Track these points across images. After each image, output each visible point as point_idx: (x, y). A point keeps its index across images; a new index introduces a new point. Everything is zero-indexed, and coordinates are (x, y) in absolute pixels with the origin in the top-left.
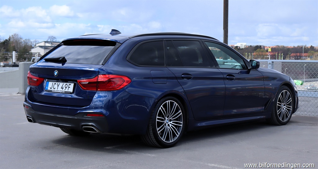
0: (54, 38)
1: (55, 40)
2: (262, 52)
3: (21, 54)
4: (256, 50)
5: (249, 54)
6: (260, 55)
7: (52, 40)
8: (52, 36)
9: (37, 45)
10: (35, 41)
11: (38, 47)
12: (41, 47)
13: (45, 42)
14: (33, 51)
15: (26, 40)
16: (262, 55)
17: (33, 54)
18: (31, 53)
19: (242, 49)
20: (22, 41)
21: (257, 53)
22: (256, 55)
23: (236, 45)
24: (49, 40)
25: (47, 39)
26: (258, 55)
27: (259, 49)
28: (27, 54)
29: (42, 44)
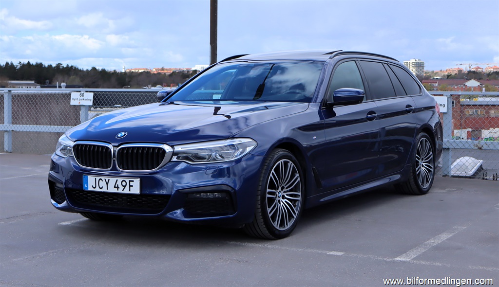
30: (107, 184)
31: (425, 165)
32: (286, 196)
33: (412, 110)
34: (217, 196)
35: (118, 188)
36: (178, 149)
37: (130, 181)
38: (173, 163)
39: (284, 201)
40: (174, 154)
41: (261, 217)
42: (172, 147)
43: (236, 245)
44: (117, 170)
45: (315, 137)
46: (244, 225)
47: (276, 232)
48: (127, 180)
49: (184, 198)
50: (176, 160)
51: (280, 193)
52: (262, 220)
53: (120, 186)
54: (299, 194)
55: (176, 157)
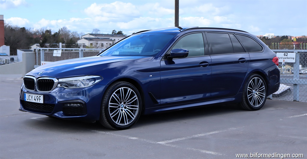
0: (98, 30)
1: (99, 32)
2: (288, 41)
3: (68, 45)
4: (282, 40)
5: (276, 43)
6: (286, 44)
7: (96, 32)
8: (96, 29)
9: (83, 37)
10: (81, 33)
11: (83, 39)
12: (86, 39)
13: (90, 34)
14: (79, 42)
15: (73, 32)
16: (288, 44)
17: (79, 45)
18: (77, 44)
19: (270, 39)
20: (70, 33)
21: (283, 43)
22: (283, 44)
23: (264, 36)
24: (94, 33)
25: (92, 32)
26: (284, 45)
27: (285, 39)
28: (74, 45)
29: (87, 36)
30: (32, 98)
31: (258, 93)
32: (127, 107)
33: (245, 61)
34: (79, 105)
35: (35, 100)
36: (60, 80)
37: (40, 97)
38: (59, 88)
39: (125, 110)
40: (59, 83)
41: (105, 118)
42: (58, 79)
43: (94, 132)
44: (37, 91)
45: (151, 76)
46: (95, 122)
47: (116, 126)
48: (39, 96)
49: (62, 106)
50: (60, 86)
51: (122, 105)
52: (106, 119)
53: (36, 99)
54: (138, 106)
55: (60, 84)
